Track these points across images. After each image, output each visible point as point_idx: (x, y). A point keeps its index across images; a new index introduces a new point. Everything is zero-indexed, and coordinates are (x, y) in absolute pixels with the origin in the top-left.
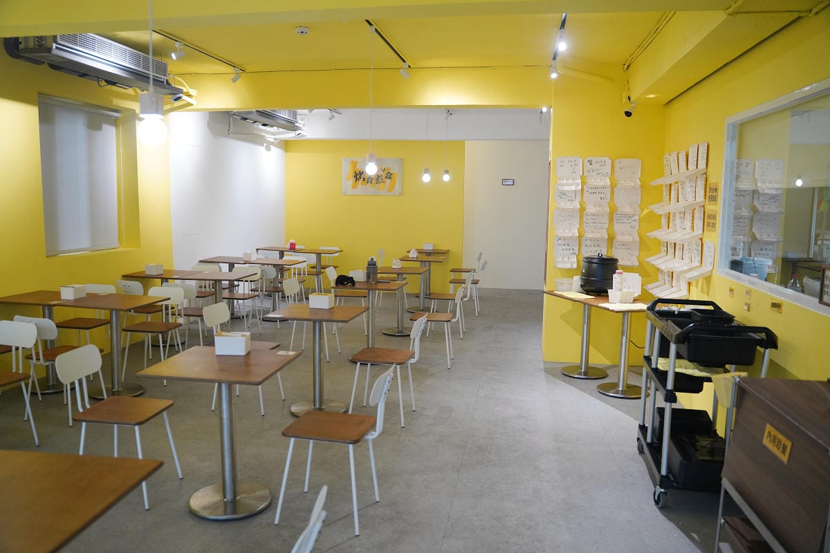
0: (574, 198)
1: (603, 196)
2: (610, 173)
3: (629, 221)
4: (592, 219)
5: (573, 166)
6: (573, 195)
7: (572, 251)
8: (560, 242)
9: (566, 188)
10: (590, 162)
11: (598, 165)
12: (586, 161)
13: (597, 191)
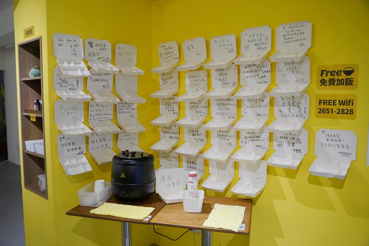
0: (75, 85)
1: (105, 83)
2: (110, 58)
3: (129, 110)
4: (97, 110)
5: (73, 46)
6: (75, 83)
7: (78, 151)
8: (64, 141)
9: (71, 73)
10: (91, 44)
11: (99, 48)
12: (87, 44)
13: (100, 78)
